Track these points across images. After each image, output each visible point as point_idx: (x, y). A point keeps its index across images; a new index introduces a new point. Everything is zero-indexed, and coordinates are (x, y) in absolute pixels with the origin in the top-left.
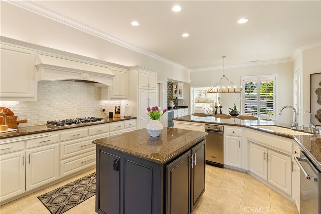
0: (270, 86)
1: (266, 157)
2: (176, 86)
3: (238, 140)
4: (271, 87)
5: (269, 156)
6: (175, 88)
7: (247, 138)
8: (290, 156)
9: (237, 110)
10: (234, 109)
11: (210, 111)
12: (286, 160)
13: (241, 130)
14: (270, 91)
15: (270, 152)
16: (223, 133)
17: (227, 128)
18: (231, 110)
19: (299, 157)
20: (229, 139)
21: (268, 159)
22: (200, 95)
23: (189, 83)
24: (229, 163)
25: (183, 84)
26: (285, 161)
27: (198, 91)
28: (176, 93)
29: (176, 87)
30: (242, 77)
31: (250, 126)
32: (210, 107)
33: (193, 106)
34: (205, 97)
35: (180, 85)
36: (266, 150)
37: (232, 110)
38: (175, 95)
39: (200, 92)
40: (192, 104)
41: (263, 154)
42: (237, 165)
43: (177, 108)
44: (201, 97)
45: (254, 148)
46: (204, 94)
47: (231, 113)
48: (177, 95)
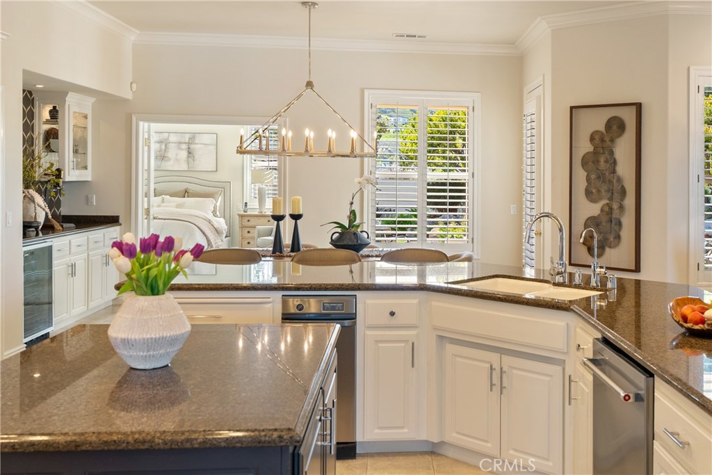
0: (436, 126)
1: (496, 380)
2: (50, 107)
3: (406, 341)
4: (439, 131)
5: (504, 376)
6: (47, 122)
7: (435, 329)
8: (562, 363)
9: (358, 226)
10: (349, 226)
11: (218, 232)
12: (551, 376)
13: (415, 301)
14: (439, 145)
15: (508, 361)
16: (355, 324)
17: (369, 301)
18: (339, 230)
19: (591, 357)
20: (377, 341)
21: (504, 385)
22: (161, 157)
23: (125, 101)
24: (377, 431)
25: (90, 101)
26: (547, 379)
28: (48, 148)
29: (54, 114)
30: (366, 92)
31: (446, 285)
32: (214, 213)
33: (148, 211)
34: (185, 167)
35: (74, 106)
36: (494, 358)
37: (341, 226)
38: (46, 160)
39: (160, 142)
40: (142, 203)
41: (487, 372)
42: (406, 430)
43: (64, 229)
44: (170, 165)
45: (458, 359)
46: (184, 154)
47: (339, 239)
48: (62, 160)
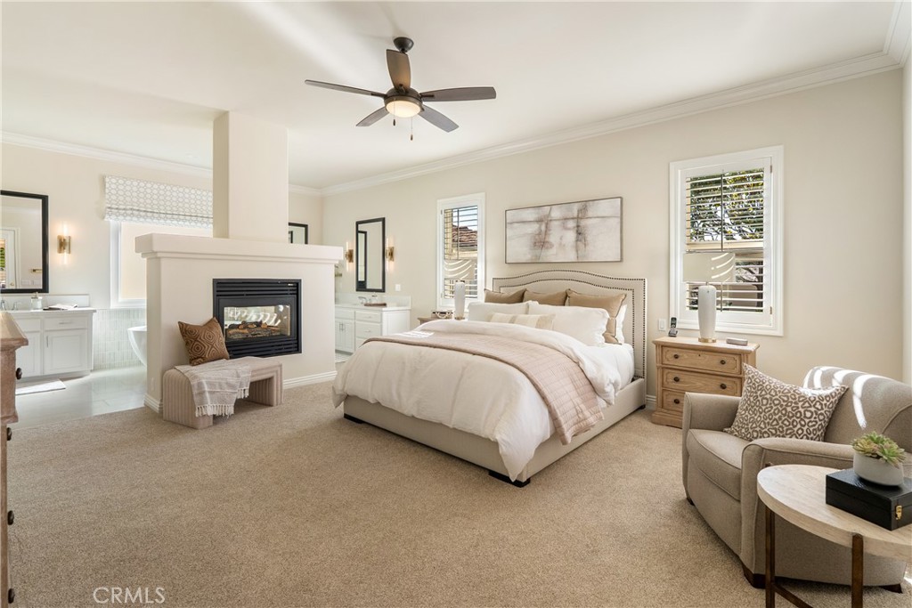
22: (541, 242)
27: (530, 215)
34: (572, 257)
39: (539, 221)
44: (552, 255)
46: (571, 236)
